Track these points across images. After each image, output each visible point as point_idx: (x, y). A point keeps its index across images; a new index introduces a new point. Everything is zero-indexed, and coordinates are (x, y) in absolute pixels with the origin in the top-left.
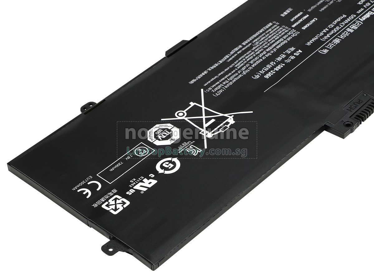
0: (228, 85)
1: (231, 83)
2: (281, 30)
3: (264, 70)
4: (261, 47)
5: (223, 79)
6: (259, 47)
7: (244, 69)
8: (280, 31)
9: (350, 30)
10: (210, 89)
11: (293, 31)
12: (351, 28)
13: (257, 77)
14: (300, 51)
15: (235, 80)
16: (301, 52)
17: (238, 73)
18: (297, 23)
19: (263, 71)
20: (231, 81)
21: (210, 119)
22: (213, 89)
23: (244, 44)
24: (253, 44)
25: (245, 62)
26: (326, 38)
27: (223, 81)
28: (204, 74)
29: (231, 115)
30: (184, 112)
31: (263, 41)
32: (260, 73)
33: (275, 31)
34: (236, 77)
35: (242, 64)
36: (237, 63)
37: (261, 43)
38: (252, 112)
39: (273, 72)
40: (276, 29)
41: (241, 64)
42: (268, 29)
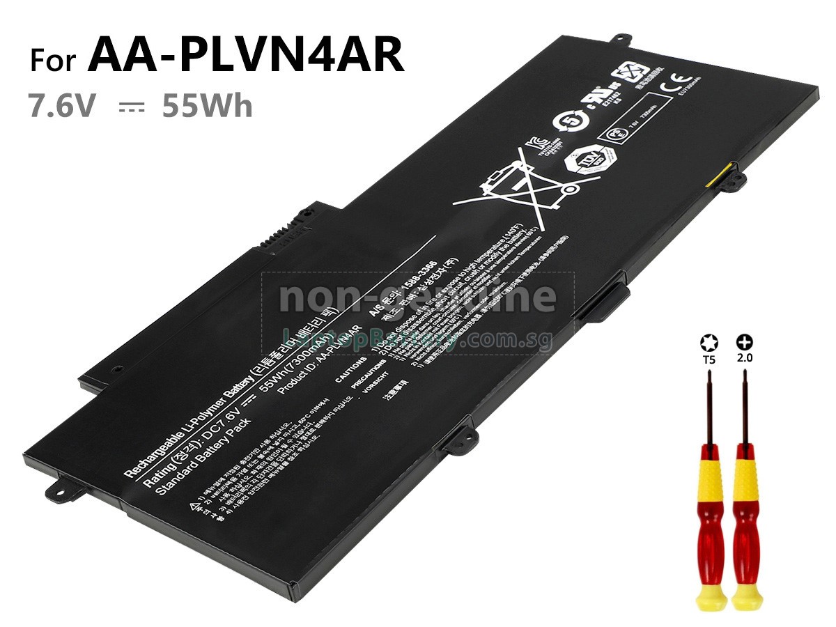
0: (499, 243)
1: (495, 247)
2: (407, 351)
3: (438, 274)
4: (446, 314)
5: (509, 253)
6: (449, 315)
7: (475, 273)
8: (410, 349)
9: (276, 356)
10: (530, 234)
11: (384, 352)
12: (275, 359)
13: (449, 262)
14: (373, 313)
15: (488, 252)
16: (371, 312)
17: (484, 265)
18: (376, 369)
19: (440, 272)
20: (496, 251)
21: (522, 190)
22: (524, 234)
23: (478, 316)
24: (461, 319)
25: (472, 284)
26: (323, 339)
27: (508, 249)
28: (545, 254)
29: (488, 195)
30: (565, 194)
31: (443, 327)
32: (445, 269)
33: (419, 348)
34: (487, 259)
35: (478, 279)
36: (487, 281)
37: (446, 321)
38: (454, 204)
39: (422, 272)
40: (418, 352)
41: (480, 280)
42: (434, 350)
